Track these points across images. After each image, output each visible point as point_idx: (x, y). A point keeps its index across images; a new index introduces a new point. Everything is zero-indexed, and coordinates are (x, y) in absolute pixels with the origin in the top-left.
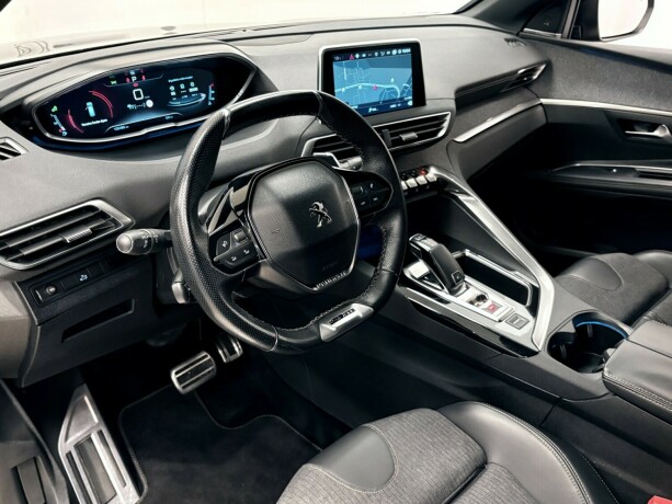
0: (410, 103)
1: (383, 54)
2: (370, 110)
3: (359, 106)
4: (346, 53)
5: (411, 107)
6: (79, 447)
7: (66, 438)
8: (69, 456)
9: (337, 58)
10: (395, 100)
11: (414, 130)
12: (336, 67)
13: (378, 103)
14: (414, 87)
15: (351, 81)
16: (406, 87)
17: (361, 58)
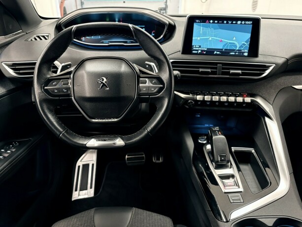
0: (246, 54)
1: (230, 22)
2: (215, 52)
3: (208, 49)
4: (204, 19)
5: (246, 56)
6: (84, 165)
7: (81, 161)
8: (79, 167)
9: (198, 21)
10: (234, 50)
11: (242, 69)
12: (196, 26)
13: (222, 49)
14: (251, 45)
15: (204, 34)
16: (244, 44)
17: (214, 23)
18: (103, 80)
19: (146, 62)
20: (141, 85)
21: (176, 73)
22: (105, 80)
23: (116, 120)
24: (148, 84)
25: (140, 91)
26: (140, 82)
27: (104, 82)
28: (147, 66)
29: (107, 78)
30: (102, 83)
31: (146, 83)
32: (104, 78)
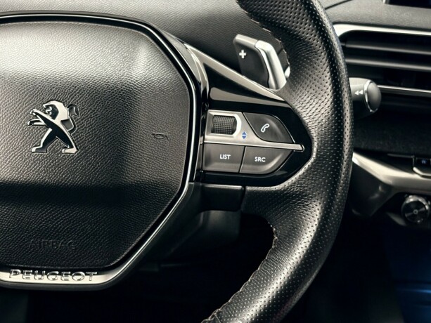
18: (55, 113)
19: (240, 38)
20: (210, 138)
21: (361, 86)
22: (63, 113)
23: (97, 279)
24: (243, 134)
25: (208, 161)
26: (209, 124)
27: (57, 121)
28: (243, 54)
29: (70, 107)
30: (49, 124)
31: (232, 131)
32: (59, 105)
